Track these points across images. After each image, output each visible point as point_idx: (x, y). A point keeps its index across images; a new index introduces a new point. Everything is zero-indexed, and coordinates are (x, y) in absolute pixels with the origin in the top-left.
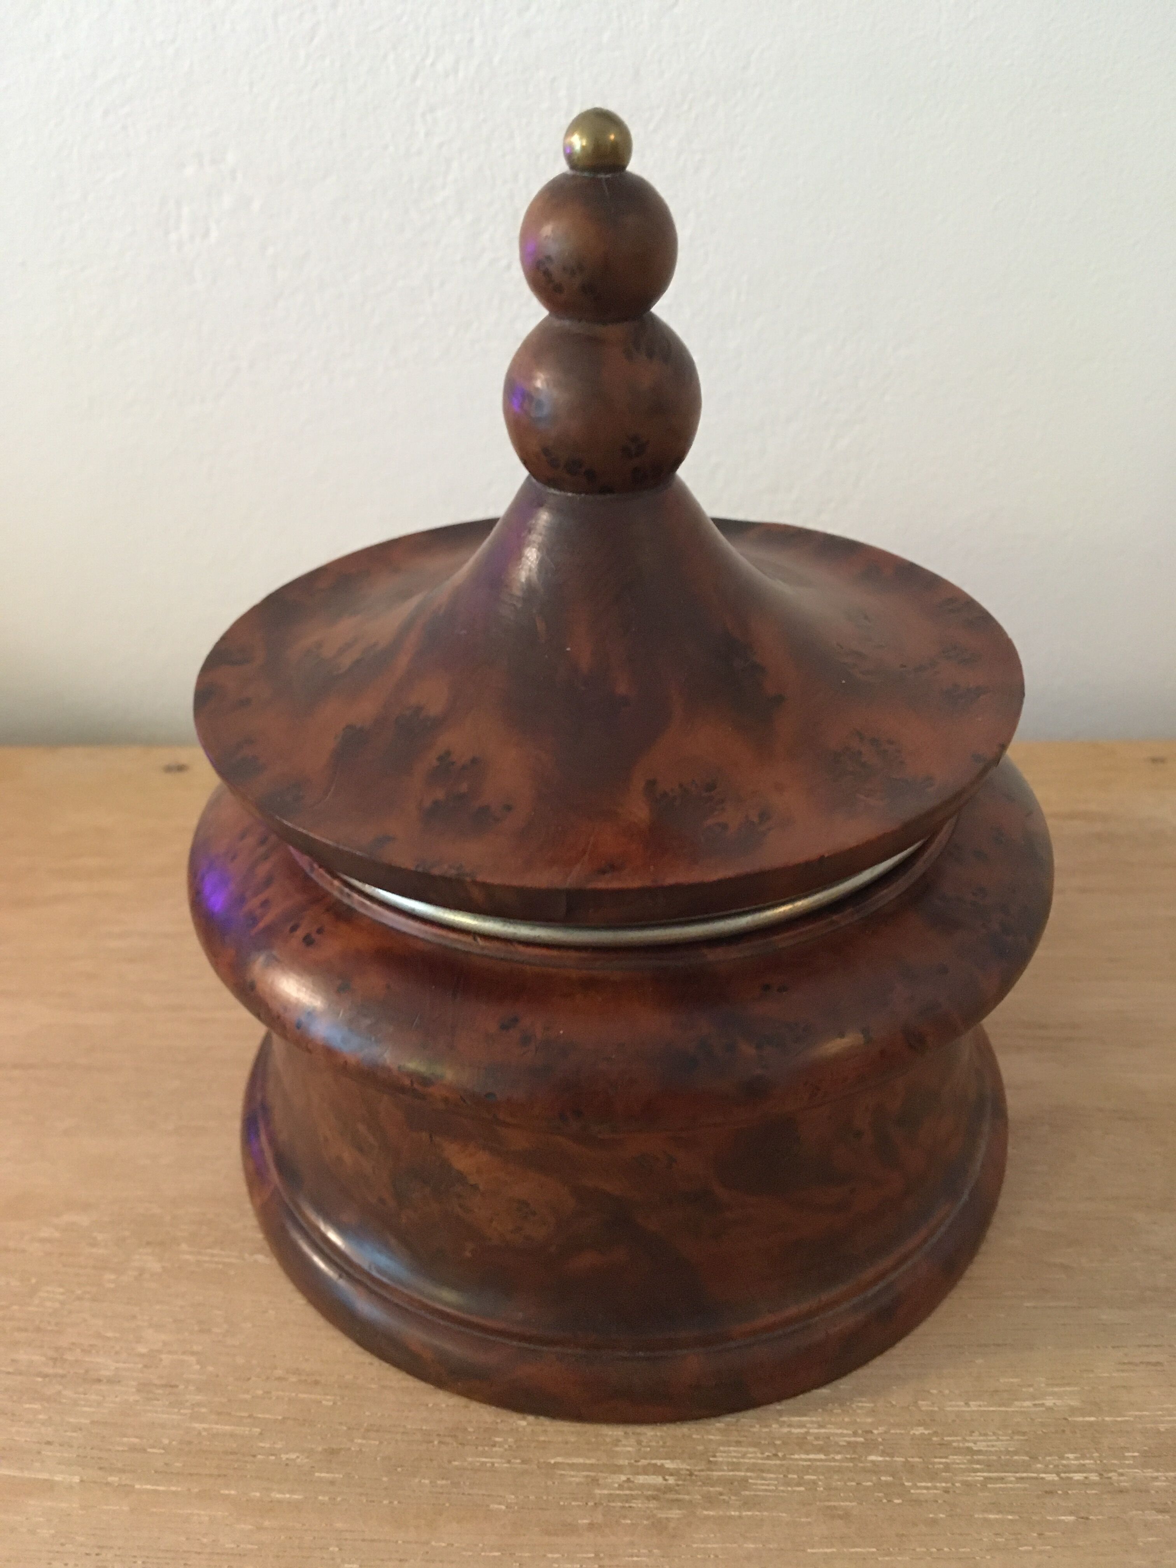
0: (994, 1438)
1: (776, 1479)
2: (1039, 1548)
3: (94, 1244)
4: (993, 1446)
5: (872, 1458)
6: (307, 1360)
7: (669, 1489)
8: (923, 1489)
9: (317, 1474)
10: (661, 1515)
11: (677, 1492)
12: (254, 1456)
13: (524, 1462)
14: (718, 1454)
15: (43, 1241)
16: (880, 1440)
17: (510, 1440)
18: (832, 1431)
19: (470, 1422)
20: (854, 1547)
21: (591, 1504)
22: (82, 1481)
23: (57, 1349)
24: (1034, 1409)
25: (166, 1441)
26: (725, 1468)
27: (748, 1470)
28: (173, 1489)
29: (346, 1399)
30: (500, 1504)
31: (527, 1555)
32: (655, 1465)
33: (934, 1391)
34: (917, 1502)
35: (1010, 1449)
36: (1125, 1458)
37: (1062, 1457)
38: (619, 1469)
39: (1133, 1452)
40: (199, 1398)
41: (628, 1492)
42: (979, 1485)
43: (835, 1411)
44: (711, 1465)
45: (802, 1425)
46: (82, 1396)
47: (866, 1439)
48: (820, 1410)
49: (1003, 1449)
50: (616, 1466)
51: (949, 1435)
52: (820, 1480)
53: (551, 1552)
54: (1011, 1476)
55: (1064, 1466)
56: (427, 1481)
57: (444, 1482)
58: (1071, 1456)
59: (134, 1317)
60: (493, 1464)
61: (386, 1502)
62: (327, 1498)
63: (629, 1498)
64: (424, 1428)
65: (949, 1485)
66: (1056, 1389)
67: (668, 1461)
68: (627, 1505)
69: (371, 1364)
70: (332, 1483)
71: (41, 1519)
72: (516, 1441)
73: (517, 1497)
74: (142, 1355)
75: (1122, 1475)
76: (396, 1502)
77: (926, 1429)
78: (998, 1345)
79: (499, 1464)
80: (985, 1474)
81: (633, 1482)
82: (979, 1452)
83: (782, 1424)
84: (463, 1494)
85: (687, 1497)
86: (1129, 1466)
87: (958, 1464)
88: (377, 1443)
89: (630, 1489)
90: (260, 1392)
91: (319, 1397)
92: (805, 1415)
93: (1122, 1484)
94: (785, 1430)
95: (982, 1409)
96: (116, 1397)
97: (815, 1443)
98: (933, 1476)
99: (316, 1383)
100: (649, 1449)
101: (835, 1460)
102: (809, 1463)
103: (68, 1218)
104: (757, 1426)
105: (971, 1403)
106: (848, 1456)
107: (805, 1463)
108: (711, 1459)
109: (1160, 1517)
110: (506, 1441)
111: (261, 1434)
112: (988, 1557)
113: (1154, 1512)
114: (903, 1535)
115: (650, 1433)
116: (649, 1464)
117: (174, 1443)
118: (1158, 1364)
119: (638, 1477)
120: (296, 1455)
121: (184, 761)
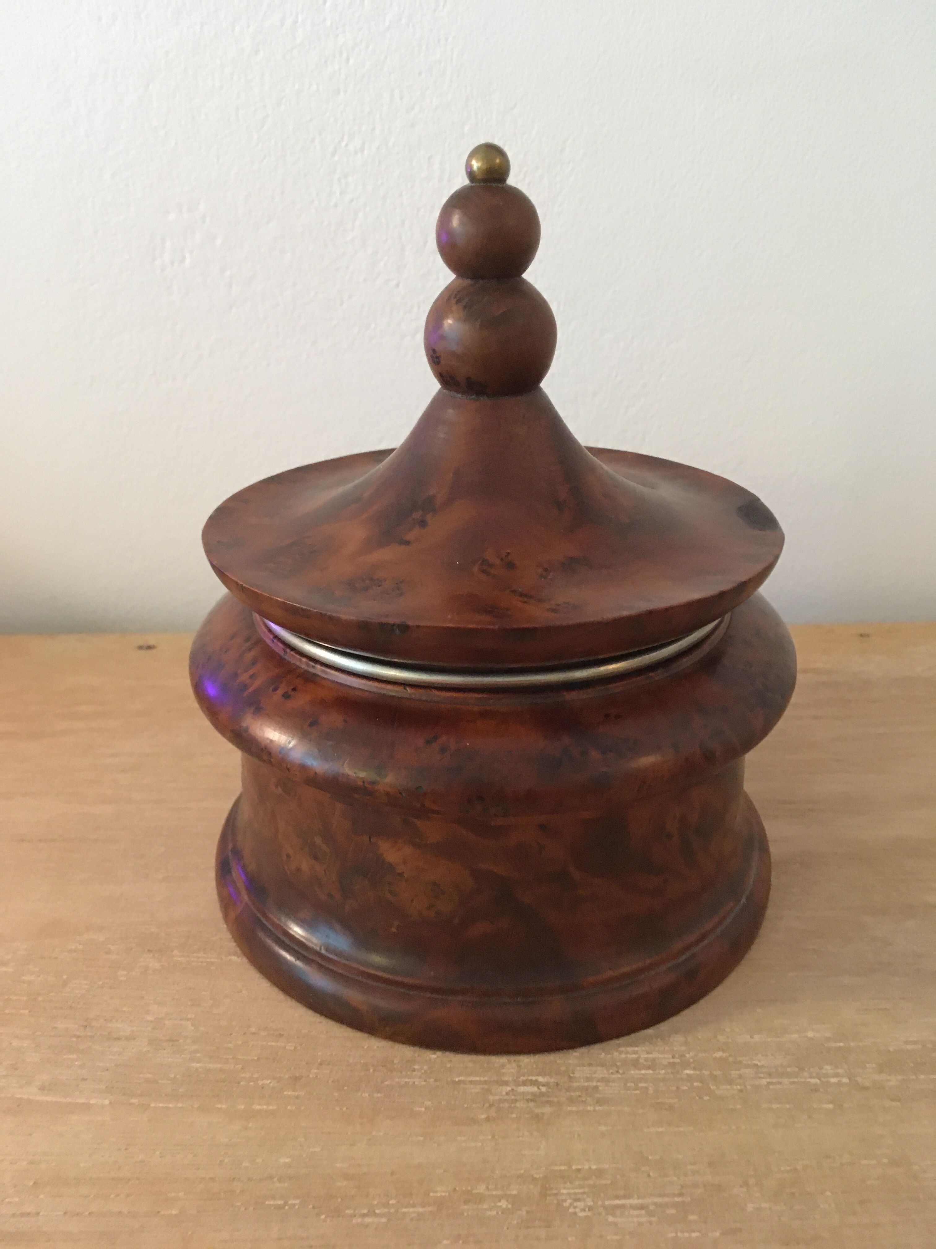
0: (772, 1057)
1: (619, 1086)
2: (809, 1125)
3: (109, 952)
4: (772, 1063)
5: (687, 1072)
6: (273, 1021)
7: (542, 1094)
8: (724, 1090)
9: (285, 1093)
10: (537, 1111)
11: (548, 1097)
12: (238, 1083)
13: (436, 1081)
14: (576, 1072)
15: (71, 951)
16: (691, 1060)
17: (425, 1067)
18: (657, 1056)
19: (395, 1056)
20: (677, 1127)
21: (487, 1105)
22: (110, 1103)
23: (86, 1020)
24: (799, 1039)
25: (172, 1076)
26: (582, 1080)
27: (598, 1081)
28: (180, 1105)
29: (304, 1045)
30: (421, 1107)
31: (443, 1138)
32: (531, 1080)
33: (728, 1030)
34: (720, 1098)
35: (784, 1064)
36: (866, 1068)
37: (822, 1069)
38: (504, 1083)
39: (872, 1064)
40: (194, 1047)
41: (512, 1097)
42: (763, 1087)
43: (658, 1043)
44: (572, 1079)
45: (635, 1053)
46: (107, 1049)
47: (681, 1060)
48: (647, 1043)
49: (779, 1064)
50: (503, 1081)
51: (741, 1057)
52: (650, 1086)
53: (460, 1137)
54: (786, 1081)
55: (824, 1074)
56: (367, 1095)
57: (379, 1095)
58: (828, 1067)
59: (143, 997)
60: (414, 1082)
61: (337, 1109)
62: (294, 1108)
63: (513, 1101)
64: (362, 1061)
65: (742, 1087)
66: (815, 1027)
67: (540, 1077)
68: (513, 1105)
69: (320, 1022)
70: (297, 1097)
71: (82, 1128)
72: (429, 1068)
73: (433, 1103)
74: (151, 1022)
75: (865, 1078)
76: (345, 1109)
77: (723, 1053)
78: (772, 1000)
79: (419, 1082)
80: (768, 1080)
81: (516, 1091)
82: (763, 1066)
83: (621, 1053)
84: (394, 1102)
85: (556, 1100)
87: (748, 1074)
88: (328, 1072)
89: (514, 1095)
90: (240, 1043)
91: (283, 1044)
92: (637, 1046)
93: (865, 1084)
96: (133, 1049)
97: (645, 1063)
98: (731, 1082)
99: (281, 1035)
100: (526, 1070)
101: (660, 1074)
102: (641, 1076)
103: (88, 936)
104: (603, 1054)
105: (755, 1036)
106: (669, 1071)
107: (639, 1076)
108: (571, 1075)
109: (894, 1104)
110: (422, 1068)
111: (242, 1069)
112: (774, 1131)
113: (889, 1101)
114: (711, 1119)
115: (526, 1060)
116: (527, 1079)
117: (178, 1076)
118: (886, 1010)
119: (519, 1088)
120: (269, 1081)
121: (152, 643)
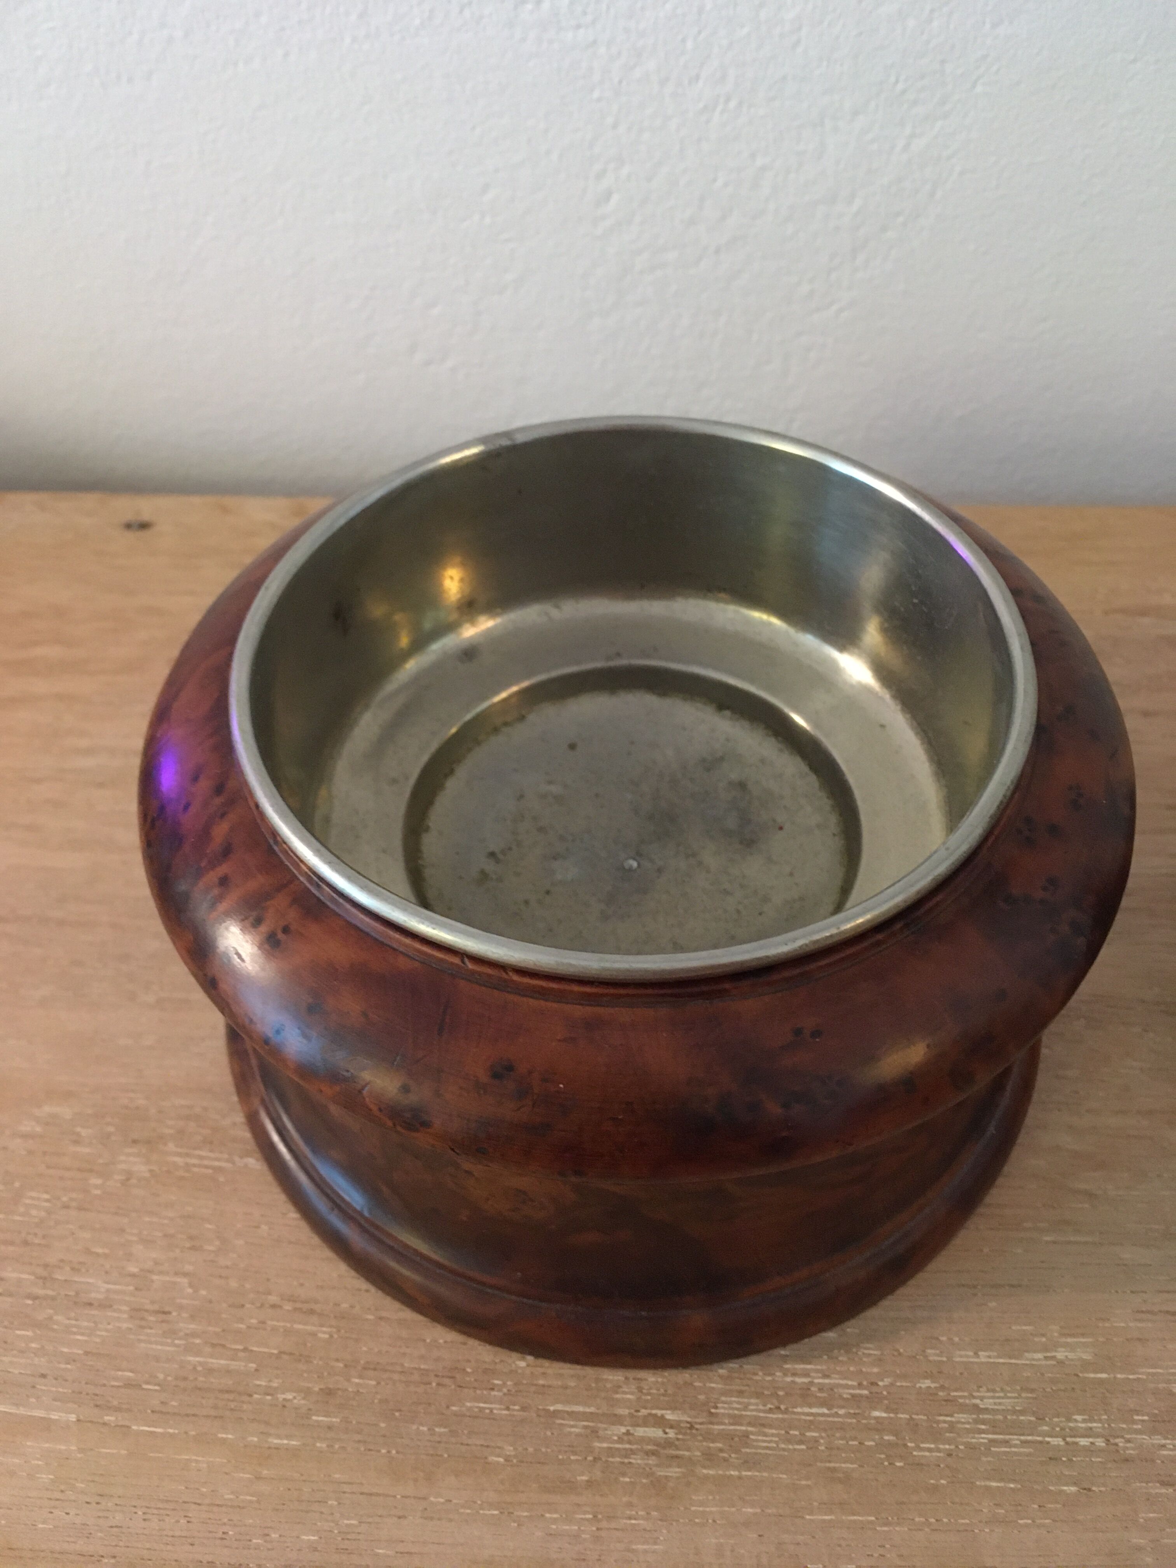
0: (1002, 1394)
1: (778, 1435)
2: (1038, 1521)
3: (76, 1142)
4: (1000, 1404)
5: (876, 1414)
6: (302, 1285)
7: (669, 1444)
8: (926, 1451)
9: (314, 1418)
10: (661, 1473)
11: (677, 1448)
12: (250, 1395)
13: (524, 1409)
14: (719, 1405)
15: (25, 1136)
16: (885, 1393)
17: (509, 1383)
18: (837, 1381)
19: (469, 1361)
20: (854, 1515)
21: (590, 1458)
22: (78, 1420)
23: (46, 1266)
24: (1044, 1362)
25: (161, 1376)
26: (727, 1421)
27: (749, 1424)
28: (171, 1431)
29: (343, 1331)
30: (499, 1456)
31: (525, 1514)
32: (655, 1415)
33: (944, 1339)
34: (919, 1465)
35: (1017, 1408)
36: (1134, 1422)
37: (1069, 1420)
38: (618, 1420)
39: (1143, 1415)
40: (192, 1326)
41: (627, 1446)
42: (982, 1448)
43: (840, 1358)
44: (713, 1418)
45: (807, 1375)
46: (73, 1322)
47: (871, 1393)
48: (825, 1357)
49: (1010, 1408)
50: (615, 1415)
51: (956, 1390)
52: (822, 1438)
53: (549, 1512)
54: (1015, 1439)
55: (1071, 1429)
56: (425, 1429)
57: (442, 1430)
58: (1079, 1418)
59: (123, 1230)
60: (491, 1410)
61: (384, 1451)
62: (324, 1445)
63: (628, 1453)
64: (422, 1367)
65: (953, 1447)
66: (1069, 1340)
67: (669, 1412)
68: (626, 1461)
69: (367, 1291)
70: (330, 1428)
71: (40, 1463)
72: (515, 1384)
73: (515, 1449)
74: (133, 1275)
75: (1128, 1441)
76: (394, 1452)
77: (933, 1382)
78: (1012, 1286)
79: (498, 1410)
80: (990, 1436)
81: (633, 1435)
82: (986, 1410)
83: (786, 1372)
84: (462, 1444)
85: (687, 1453)
86: (1137, 1432)
87: (964, 1423)
88: (373, 1383)
89: (630, 1442)
90: (254, 1321)
91: (314, 1329)
92: (810, 1363)
93: (1127, 1452)
94: (789, 1379)
95: (992, 1360)
96: (109, 1324)
97: (819, 1394)
98: (935, 1435)
99: (312, 1312)
100: (649, 1397)
101: (837, 1415)
102: (811, 1418)
103: (50, 1109)
104: (760, 1373)
105: (980, 1353)
106: (852, 1411)
107: (808, 1418)
108: (713, 1411)
109: (1163, 1491)
110: (504, 1384)
111: (256, 1370)
112: (987, 1530)
113: (1158, 1485)
114: (903, 1503)
115: (651, 1379)
116: (650, 1414)
117: (169, 1378)
119: (638, 1429)
120: (294, 1394)
121: (146, 517)
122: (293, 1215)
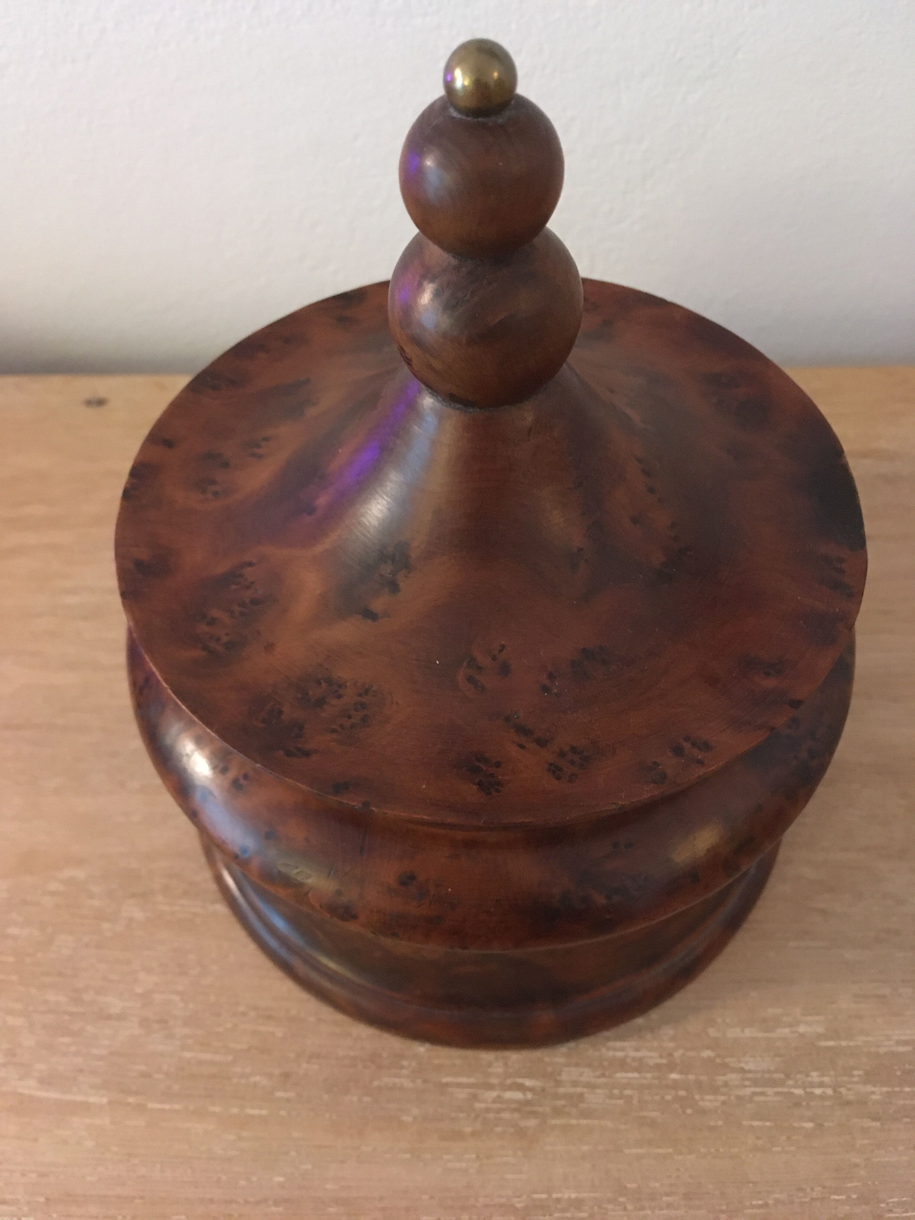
0: (760, 1059)
1: (604, 1094)
2: (786, 1149)
3: (91, 896)
4: (759, 1066)
5: (673, 1076)
6: (261, 997)
7: (527, 1103)
8: (708, 1101)
9: (277, 1094)
10: (523, 1123)
11: (534, 1105)
12: (230, 1079)
13: (424, 1082)
14: (562, 1074)
15: (52, 894)
16: (679, 1061)
17: (413, 1063)
18: (644, 1054)
19: (383, 1049)
20: (658, 1148)
21: (473, 1115)
22: (109, 1102)
23: (76, 991)
24: (790, 1035)
25: (166, 1068)
26: (568, 1085)
27: (584, 1087)
28: (176, 1107)
29: (293, 1030)
30: (408, 1116)
31: (429, 1156)
32: (518, 1083)
33: (720, 1020)
34: (703, 1112)
35: (771, 1069)
36: (853, 1076)
37: (808, 1075)
38: (490, 1087)
39: (859, 1071)
40: (185, 1031)
41: (498, 1106)
42: (747, 1098)
43: (647, 1037)
44: (558, 1083)
45: (622, 1049)
46: (100, 1031)
47: (669, 1061)
48: (636, 1037)
49: (766, 1068)
50: (490, 1084)
51: (728, 1057)
52: (635, 1095)
53: (446, 1155)
54: (770, 1091)
55: (809, 1082)
56: (356, 1099)
57: (368, 1099)
58: (815, 1074)
59: (130, 962)
60: (402, 1084)
61: (327, 1116)
62: (285, 1113)
63: (499, 1111)
64: (351, 1054)
65: (726, 1098)
66: (808, 1018)
67: (527, 1080)
68: (498, 1116)
69: (308, 1000)
70: (288, 1100)
71: (84, 1133)
72: (418, 1065)
73: (420, 1111)
74: (141, 995)
75: (849, 1090)
76: (334, 1116)
77: (712, 1052)
78: (768, 980)
79: (407, 1083)
80: (752, 1089)
81: (502, 1097)
82: (750, 1071)
83: (609, 1049)
84: (382, 1108)
85: (541, 1110)
86: (855, 1083)
87: (734, 1081)
88: (318, 1067)
89: (500, 1103)
90: (230, 1026)
91: (273, 1029)
92: (626, 1041)
93: (848, 1098)
94: (611, 1054)
95: (753, 1035)
96: (125, 1031)
97: (632, 1064)
98: (715, 1090)
99: (270, 1017)
100: (513, 1070)
101: (645, 1078)
102: (627, 1081)
103: (69, 873)
104: (591, 1051)
105: (746, 1030)
106: (655, 1075)
107: (624, 1081)
108: (558, 1078)
109: (874, 1124)
110: (410, 1064)
111: (233, 1061)
112: (751, 1156)
113: (869, 1120)
114: (692, 1138)
115: (514, 1057)
116: (514, 1082)
117: (172, 1069)
118: (884, 996)
119: (506, 1093)
120: (261, 1078)
121: (102, 394)
122: (252, 947)
